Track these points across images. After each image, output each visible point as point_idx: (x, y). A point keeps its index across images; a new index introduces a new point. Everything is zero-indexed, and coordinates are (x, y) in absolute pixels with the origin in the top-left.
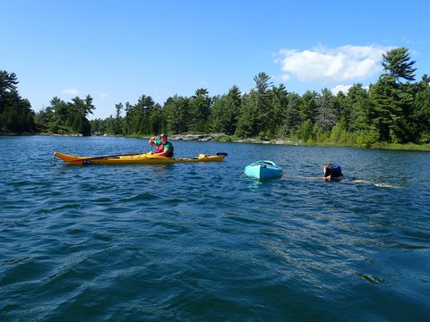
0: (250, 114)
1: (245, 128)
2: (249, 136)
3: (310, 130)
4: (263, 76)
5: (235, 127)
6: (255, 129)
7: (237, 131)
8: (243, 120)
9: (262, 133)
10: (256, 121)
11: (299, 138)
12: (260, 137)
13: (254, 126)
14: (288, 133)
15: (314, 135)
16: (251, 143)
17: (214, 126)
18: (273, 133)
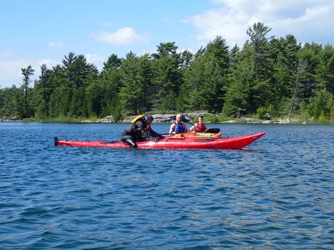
0: (244, 82)
1: (237, 102)
2: (243, 114)
3: (322, 104)
4: (260, 28)
5: (223, 101)
6: (251, 104)
7: (225, 107)
8: (234, 91)
9: (261, 109)
10: (252, 93)
11: (312, 115)
12: (258, 115)
13: (250, 99)
14: (298, 108)
15: (327, 111)
16: (245, 123)
17: (191, 101)
18: (276, 108)
